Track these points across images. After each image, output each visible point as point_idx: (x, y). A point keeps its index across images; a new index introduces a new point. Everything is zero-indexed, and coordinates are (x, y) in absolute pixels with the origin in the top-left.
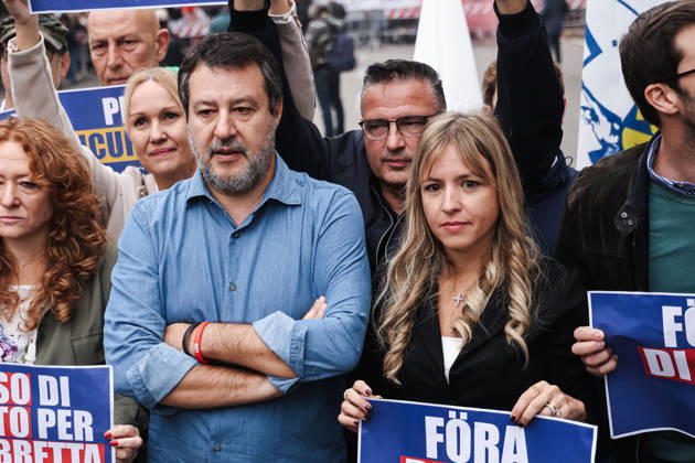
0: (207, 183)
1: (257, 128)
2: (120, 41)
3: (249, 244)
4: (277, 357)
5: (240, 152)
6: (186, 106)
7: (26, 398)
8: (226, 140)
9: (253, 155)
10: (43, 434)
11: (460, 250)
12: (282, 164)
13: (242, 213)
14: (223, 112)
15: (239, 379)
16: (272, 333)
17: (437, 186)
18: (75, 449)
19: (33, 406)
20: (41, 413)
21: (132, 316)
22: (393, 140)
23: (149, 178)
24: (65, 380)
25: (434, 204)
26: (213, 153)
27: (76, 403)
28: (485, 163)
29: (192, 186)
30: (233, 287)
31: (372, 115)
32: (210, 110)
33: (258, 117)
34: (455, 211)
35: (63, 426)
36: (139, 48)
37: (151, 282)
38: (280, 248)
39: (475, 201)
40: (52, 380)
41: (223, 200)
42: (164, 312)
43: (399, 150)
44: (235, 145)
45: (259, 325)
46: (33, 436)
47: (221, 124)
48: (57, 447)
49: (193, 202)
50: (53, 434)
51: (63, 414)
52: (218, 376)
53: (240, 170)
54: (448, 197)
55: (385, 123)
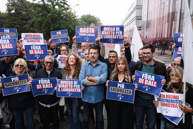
0: (91, 61)
1: (96, 56)
2: (84, 46)
3: (95, 69)
4: (97, 81)
5: (94, 58)
6: (89, 53)
7: (72, 84)
8: (93, 56)
9: (96, 59)
10: (74, 88)
11: (121, 71)
12: (99, 60)
13: (94, 65)
14: (93, 54)
15: (93, 83)
16: (97, 78)
17: (119, 64)
18: (78, 89)
19: (73, 85)
20: (74, 85)
21: (82, 75)
22: (111, 58)
23: (86, 61)
24: (77, 81)
25: (119, 66)
26: (92, 58)
27: (78, 84)
28: (125, 62)
29: (89, 62)
30: (93, 73)
31: (109, 56)
32: (92, 53)
33: (97, 55)
34: (121, 67)
35: (76, 86)
36: (86, 47)
37: (84, 72)
38: (98, 69)
39: (123, 66)
40: (75, 82)
41: (92, 64)
42: (85, 75)
43: (112, 60)
44: (94, 57)
45: (96, 77)
46: (73, 88)
47: (93, 55)
48: (76, 89)
49: (89, 64)
50: (75, 87)
51: (76, 85)
52: (91, 82)
53: (94, 60)
54: (121, 65)
55: (111, 57)
